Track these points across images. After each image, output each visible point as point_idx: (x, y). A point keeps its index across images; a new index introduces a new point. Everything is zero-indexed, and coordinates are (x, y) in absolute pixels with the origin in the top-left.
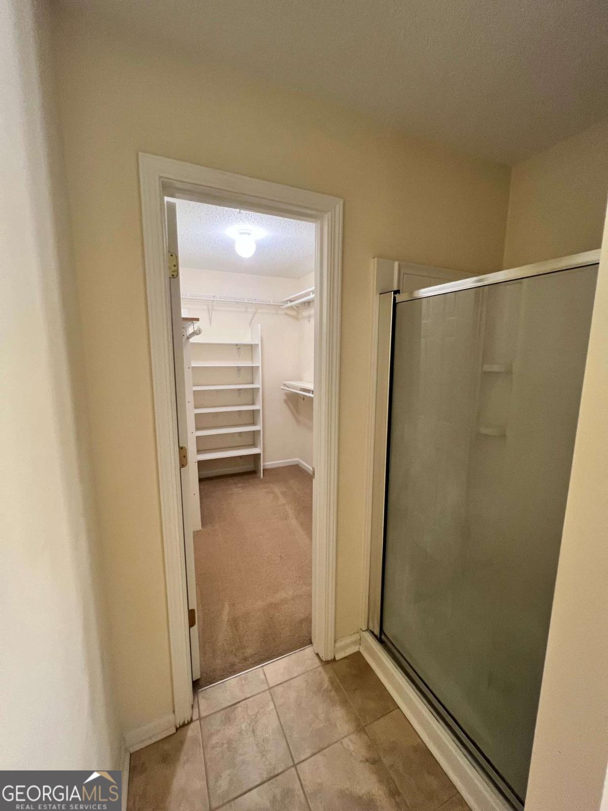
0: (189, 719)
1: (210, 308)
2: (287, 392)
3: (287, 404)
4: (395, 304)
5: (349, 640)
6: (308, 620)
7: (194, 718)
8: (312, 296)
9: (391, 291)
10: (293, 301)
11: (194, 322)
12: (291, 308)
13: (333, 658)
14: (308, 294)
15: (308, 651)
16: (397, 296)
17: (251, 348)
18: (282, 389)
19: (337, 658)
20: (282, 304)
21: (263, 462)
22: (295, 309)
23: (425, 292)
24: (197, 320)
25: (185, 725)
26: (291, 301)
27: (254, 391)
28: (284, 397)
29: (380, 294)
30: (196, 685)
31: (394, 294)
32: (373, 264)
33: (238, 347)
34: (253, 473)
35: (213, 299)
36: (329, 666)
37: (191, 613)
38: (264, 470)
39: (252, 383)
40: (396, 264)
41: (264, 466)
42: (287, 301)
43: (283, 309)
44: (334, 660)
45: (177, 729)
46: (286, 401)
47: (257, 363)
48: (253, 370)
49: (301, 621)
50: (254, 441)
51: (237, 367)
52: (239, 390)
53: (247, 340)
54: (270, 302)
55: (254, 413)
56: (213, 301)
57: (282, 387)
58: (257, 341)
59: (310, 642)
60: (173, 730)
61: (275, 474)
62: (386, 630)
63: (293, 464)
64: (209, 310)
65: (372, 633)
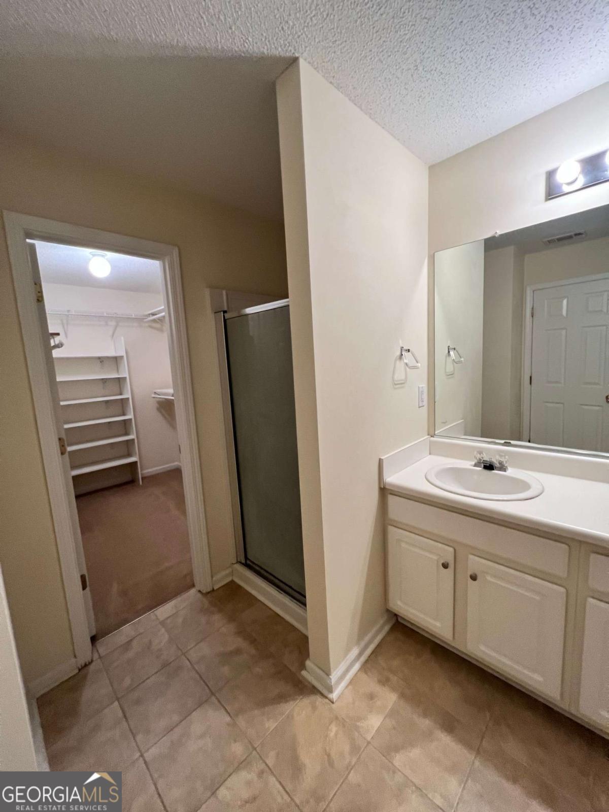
0: (90, 661)
1: (65, 321)
2: (158, 399)
3: (161, 412)
4: (225, 321)
5: (224, 573)
6: (191, 574)
7: (94, 659)
8: (163, 314)
9: (221, 311)
10: (156, 315)
11: (55, 336)
12: (154, 321)
13: (212, 589)
14: (160, 312)
15: (193, 591)
16: (226, 315)
17: (116, 360)
18: (154, 398)
19: (215, 588)
20: (145, 318)
21: (141, 470)
22: (158, 322)
23: (250, 310)
24: (58, 334)
25: (86, 666)
26: (153, 314)
27: (124, 402)
28: (156, 405)
29: (215, 313)
30: (94, 639)
31: (223, 313)
32: (207, 293)
33: (101, 360)
34: (132, 482)
35: (67, 313)
36: (209, 596)
37: (83, 578)
38: (142, 478)
39: (121, 394)
40: (224, 292)
41: (142, 474)
42: (149, 314)
43: (147, 322)
44: (213, 590)
45: (80, 670)
46: (158, 409)
47: (124, 374)
48: (120, 381)
49: (185, 576)
50: (128, 450)
51: (102, 379)
52: (107, 402)
53: (112, 353)
54: (132, 316)
55: (126, 423)
56: (68, 316)
57: (153, 396)
58: (121, 353)
59: (193, 586)
60: (77, 671)
61: (154, 480)
62: (249, 556)
63: (173, 468)
64: (63, 324)
65: (241, 563)
